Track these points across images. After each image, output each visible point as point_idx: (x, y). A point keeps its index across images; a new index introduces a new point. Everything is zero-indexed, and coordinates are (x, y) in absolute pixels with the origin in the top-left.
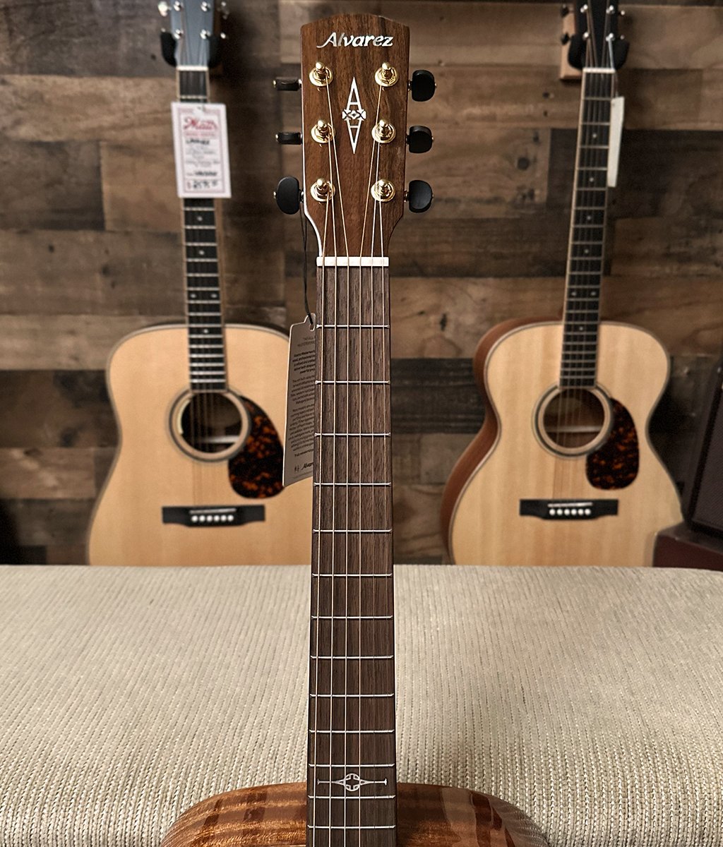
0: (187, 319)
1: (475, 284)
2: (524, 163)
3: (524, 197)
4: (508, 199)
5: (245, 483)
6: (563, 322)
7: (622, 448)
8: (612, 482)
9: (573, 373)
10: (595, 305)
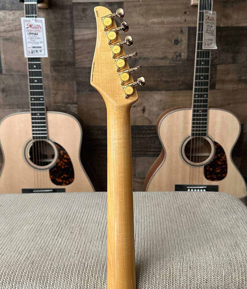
0: (30, 109)
1: (157, 94)
2: (177, 42)
3: (177, 56)
4: (170, 57)
5: (57, 179)
6: (192, 108)
7: (220, 163)
8: (216, 177)
9: (197, 131)
10: (206, 101)
